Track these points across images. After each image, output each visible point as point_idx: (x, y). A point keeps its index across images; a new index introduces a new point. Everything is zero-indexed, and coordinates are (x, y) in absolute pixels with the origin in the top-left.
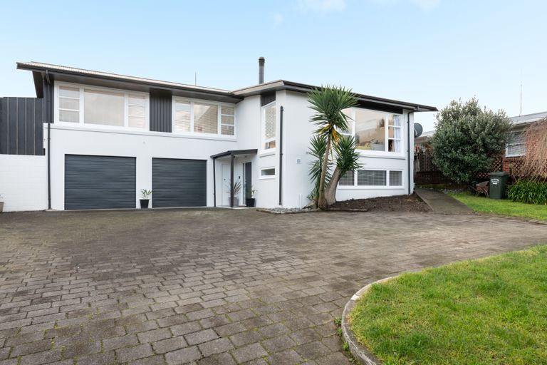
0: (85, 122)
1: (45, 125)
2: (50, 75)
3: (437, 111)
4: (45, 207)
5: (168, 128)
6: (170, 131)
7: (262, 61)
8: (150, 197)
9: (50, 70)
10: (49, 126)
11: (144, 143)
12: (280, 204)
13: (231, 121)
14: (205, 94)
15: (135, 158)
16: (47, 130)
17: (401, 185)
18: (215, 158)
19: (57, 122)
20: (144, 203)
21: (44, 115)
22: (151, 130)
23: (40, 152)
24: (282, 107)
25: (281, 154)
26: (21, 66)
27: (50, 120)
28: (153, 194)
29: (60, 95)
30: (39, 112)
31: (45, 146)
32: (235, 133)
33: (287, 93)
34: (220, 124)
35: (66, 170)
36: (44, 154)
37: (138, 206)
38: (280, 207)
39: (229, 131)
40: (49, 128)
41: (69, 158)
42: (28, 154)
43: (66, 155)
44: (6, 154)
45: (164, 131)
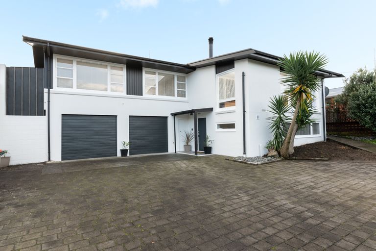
0: (77, 88)
1: (46, 90)
2: (51, 48)
3: (344, 76)
4: (45, 159)
5: (140, 93)
6: (142, 95)
7: (211, 40)
8: (128, 147)
9: (51, 43)
10: (49, 91)
11: (123, 104)
12: (245, 153)
13: (183, 86)
14: (169, 65)
15: (116, 116)
16: (47, 94)
17: (319, 134)
18: (174, 115)
19: (55, 88)
20: (124, 152)
21: (44, 82)
22: (127, 94)
23: (42, 113)
24: (243, 73)
25: (244, 112)
26: (26, 39)
27: (50, 86)
28: (130, 145)
29: (57, 66)
30: (40, 80)
31: (46, 108)
32: (186, 96)
33: (249, 61)
34: (176, 89)
35: (62, 128)
36: (45, 115)
37: (119, 154)
38: (244, 156)
39: (182, 94)
40: (49, 93)
41: (65, 118)
42: (31, 115)
43: (62, 115)
44: (13, 115)
45: (137, 95)
